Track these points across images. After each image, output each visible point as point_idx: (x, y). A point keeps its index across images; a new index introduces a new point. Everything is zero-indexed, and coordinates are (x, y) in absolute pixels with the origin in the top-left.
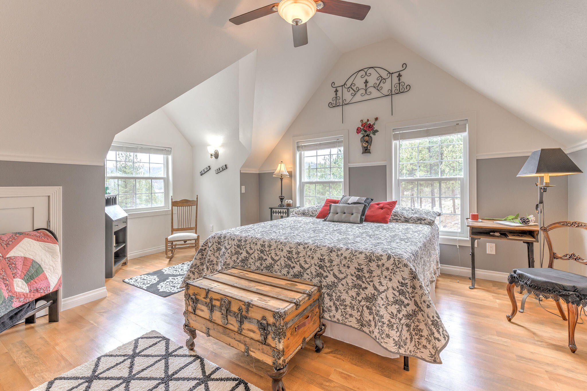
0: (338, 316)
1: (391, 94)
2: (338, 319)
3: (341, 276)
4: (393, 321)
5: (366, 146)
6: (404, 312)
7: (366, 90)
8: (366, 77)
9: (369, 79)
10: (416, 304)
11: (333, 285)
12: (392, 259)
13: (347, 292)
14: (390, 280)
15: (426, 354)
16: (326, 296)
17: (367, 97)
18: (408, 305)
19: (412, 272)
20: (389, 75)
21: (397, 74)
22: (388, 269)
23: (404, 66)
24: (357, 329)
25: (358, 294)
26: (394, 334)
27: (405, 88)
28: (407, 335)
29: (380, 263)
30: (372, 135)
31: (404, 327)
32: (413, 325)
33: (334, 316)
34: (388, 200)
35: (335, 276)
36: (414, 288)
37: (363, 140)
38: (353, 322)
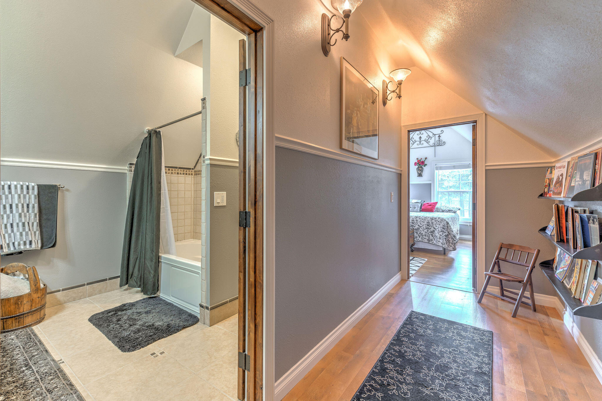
0: (420, 239)
1: (434, 146)
2: (420, 240)
3: (421, 225)
4: (441, 237)
5: (420, 172)
6: (444, 234)
7: (420, 142)
8: (420, 135)
9: (422, 136)
10: (448, 232)
11: (418, 229)
12: (440, 218)
13: (423, 231)
14: (440, 225)
15: (451, 248)
16: (415, 233)
17: (420, 146)
18: (446, 232)
19: (447, 222)
20: (433, 135)
21: (438, 135)
22: (439, 222)
23: (442, 131)
24: (427, 243)
25: (428, 231)
26: (441, 241)
27: (442, 143)
28: (445, 242)
29: (436, 220)
30: (423, 167)
31: (444, 239)
32: (447, 239)
33: (418, 239)
34: (432, 202)
35: (418, 225)
36: (448, 227)
37: (418, 169)
38: (426, 241)
